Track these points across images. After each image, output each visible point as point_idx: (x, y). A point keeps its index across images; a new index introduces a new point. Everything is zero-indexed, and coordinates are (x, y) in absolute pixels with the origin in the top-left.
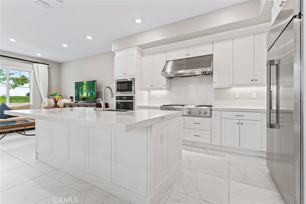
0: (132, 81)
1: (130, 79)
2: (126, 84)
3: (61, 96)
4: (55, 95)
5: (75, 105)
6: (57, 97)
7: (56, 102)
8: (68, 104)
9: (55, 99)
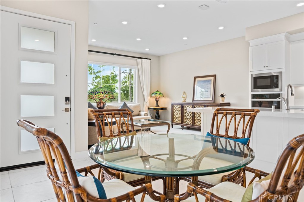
0: (278, 76)
1: (274, 73)
2: (269, 80)
3: (162, 94)
4: (156, 94)
5: (189, 105)
6: (158, 96)
7: (157, 101)
8: (178, 104)
9: (156, 98)
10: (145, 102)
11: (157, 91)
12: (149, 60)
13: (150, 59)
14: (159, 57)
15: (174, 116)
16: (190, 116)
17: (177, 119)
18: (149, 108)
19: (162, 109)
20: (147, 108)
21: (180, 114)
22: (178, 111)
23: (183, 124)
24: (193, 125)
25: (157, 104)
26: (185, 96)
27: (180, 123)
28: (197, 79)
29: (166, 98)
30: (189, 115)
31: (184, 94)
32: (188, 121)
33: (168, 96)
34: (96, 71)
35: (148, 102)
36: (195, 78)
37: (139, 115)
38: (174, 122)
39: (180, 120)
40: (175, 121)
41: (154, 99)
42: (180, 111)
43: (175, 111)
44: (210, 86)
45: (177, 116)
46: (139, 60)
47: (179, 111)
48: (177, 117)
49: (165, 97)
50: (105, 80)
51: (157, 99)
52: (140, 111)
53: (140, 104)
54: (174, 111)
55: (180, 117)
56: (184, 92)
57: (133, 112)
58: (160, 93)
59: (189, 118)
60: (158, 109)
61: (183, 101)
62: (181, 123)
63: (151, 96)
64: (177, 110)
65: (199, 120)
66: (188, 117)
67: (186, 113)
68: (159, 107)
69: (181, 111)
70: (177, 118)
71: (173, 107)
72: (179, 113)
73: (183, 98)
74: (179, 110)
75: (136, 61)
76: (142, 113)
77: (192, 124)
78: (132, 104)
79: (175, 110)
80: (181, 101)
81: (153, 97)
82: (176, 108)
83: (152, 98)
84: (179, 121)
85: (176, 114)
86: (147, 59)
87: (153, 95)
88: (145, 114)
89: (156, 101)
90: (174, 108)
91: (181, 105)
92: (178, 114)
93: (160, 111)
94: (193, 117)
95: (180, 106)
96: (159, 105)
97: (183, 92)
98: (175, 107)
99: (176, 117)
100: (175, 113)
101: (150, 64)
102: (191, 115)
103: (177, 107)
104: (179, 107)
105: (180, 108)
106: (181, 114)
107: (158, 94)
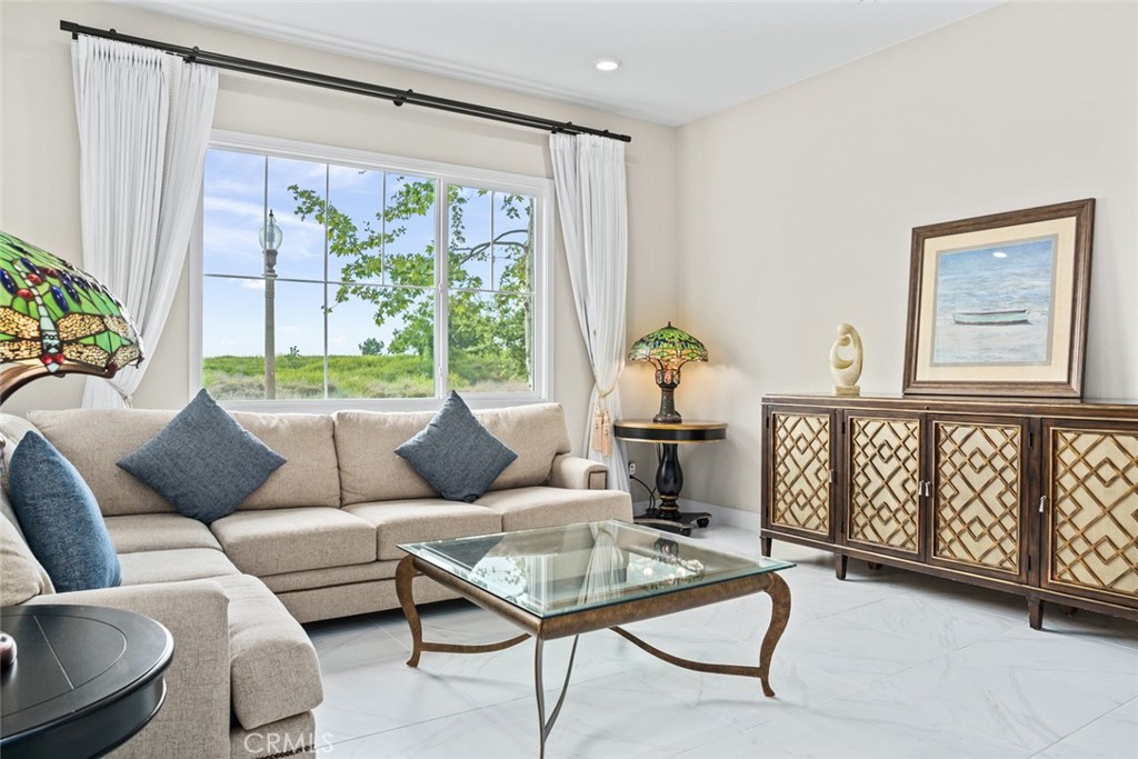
3: (698, 343)
4: (659, 341)
5: (894, 416)
6: (671, 354)
7: (668, 388)
8: (805, 407)
9: (663, 370)
10: (596, 395)
11: (670, 327)
12: (621, 144)
13: (626, 139)
14: (675, 131)
15: (782, 488)
16: (902, 496)
17: (802, 508)
18: (619, 431)
19: (698, 434)
20: (608, 426)
21: (825, 475)
22: (809, 454)
23: (848, 544)
24: (923, 555)
25: (669, 405)
26: (850, 353)
27: (824, 532)
28: (932, 245)
29: (722, 367)
30: (895, 483)
31: (845, 342)
32: (886, 522)
33: (731, 360)
34: (362, 237)
35: (617, 389)
36: (920, 235)
37: (551, 480)
38: (781, 523)
39: (823, 513)
40: (788, 515)
41: (650, 375)
42: (824, 455)
43: (789, 452)
44: (1042, 285)
45: (801, 485)
46: (561, 141)
47: (816, 455)
48: (801, 492)
49: (718, 362)
50: (404, 280)
51: (668, 377)
52: (558, 454)
53: (559, 409)
54: (782, 451)
55: (824, 494)
56: (850, 330)
57: (510, 458)
58: (684, 338)
59: (894, 505)
60: (671, 434)
61: (842, 385)
62: (832, 537)
63: (630, 359)
64: (802, 444)
65: (977, 529)
66: (885, 496)
67: (869, 469)
68: (679, 422)
69: (832, 453)
70: (802, 500)
71: (770, 424)
72: (815, 465)
73: (843, 365)
74: (816, 445)
75: (539, 149)
76: (575, 467)
77: (913, 548)
78: (509, 409)
79: (789, 443)
80: (828, 386)
81: (643, 365)
82: (795, 434)
83: (638, 366)
84: (815, 521)
85: (794, 471)
86: (605, 134)
87: (643, 351)
88: (592, 472)
89: (663, 385)
90: (782, 433)
91: (833, 413)
92: (809, 472)
93: (685, 447)
94: (924, 501)
95: (825, 419)
96: (676, 409)
97: (840, 328)
98: (789, 425)
99: (795, 490)
100: (788, 469)
101: (626, 167)
102: (911, 486)
103: (801, 428)
104: (816, 427)
105: (825, 436)
106: (835, 475)
107: (671, 346)
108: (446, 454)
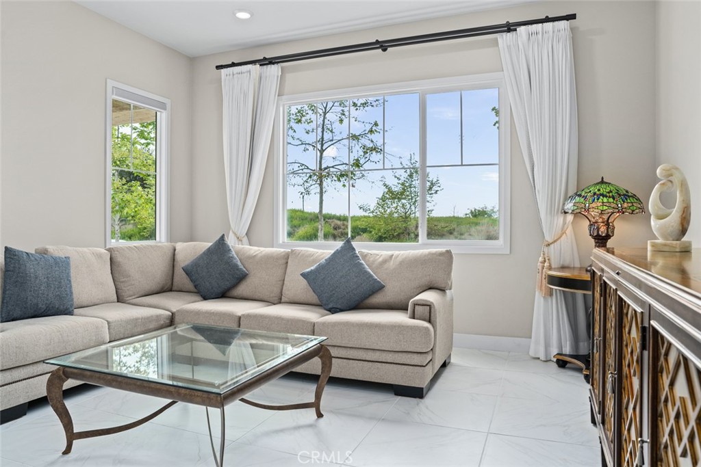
7: (603, 241)
11: (602, 182)
12: (564, 23)
31: (668, 186)
46: (508, 39)
52: (431, 288)
56: (670, 172)
73: (662, 216)
88: (415, 304)
107: (611, 200)
108: (323, 279)
